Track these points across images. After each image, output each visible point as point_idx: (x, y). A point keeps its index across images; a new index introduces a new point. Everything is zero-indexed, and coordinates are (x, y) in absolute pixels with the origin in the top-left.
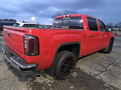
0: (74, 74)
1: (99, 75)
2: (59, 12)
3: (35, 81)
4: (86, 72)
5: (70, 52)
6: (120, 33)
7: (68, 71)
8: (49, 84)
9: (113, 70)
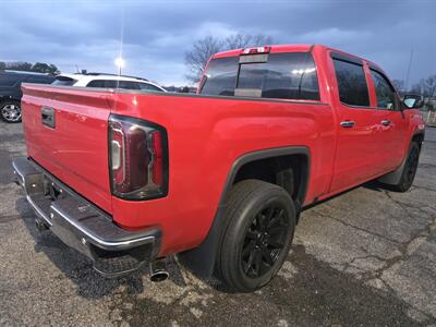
0: (285, 271)
1: (381, 274)
2: (211, 39)
3: (141, 296)
4: (329, 260)
5: (275, 186)
6: (432, 116)
7: (264, 259)
8: (193, 310)
9: (431, 256)
